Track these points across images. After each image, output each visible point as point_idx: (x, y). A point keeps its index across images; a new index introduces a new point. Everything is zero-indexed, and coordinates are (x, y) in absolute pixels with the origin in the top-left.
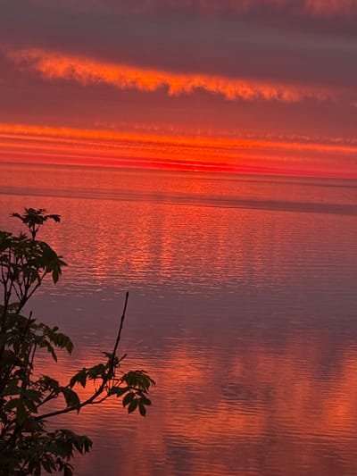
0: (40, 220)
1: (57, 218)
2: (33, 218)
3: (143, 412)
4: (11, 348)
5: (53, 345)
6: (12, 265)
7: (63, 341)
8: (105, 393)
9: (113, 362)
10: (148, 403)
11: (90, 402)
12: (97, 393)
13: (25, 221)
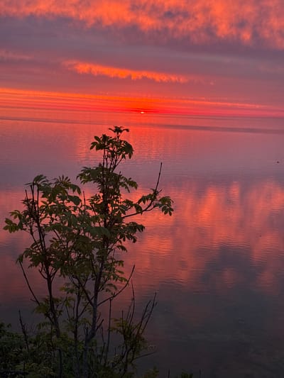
0: (121, 131)
1: (127, 130)
2: (118, 130)
3: (170, 214)
4: (112, 187)
5: (128, 185)
6: (110, 151)
7: (133, 184)
8: (152, 206)
9: (156, 193)
10: (173, 210)
11: (145, 210)
12: (149, 207)
13: (115, 132)
